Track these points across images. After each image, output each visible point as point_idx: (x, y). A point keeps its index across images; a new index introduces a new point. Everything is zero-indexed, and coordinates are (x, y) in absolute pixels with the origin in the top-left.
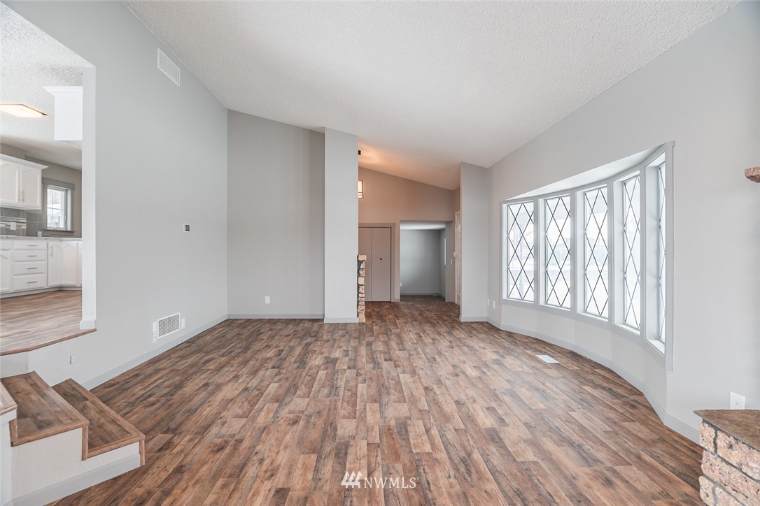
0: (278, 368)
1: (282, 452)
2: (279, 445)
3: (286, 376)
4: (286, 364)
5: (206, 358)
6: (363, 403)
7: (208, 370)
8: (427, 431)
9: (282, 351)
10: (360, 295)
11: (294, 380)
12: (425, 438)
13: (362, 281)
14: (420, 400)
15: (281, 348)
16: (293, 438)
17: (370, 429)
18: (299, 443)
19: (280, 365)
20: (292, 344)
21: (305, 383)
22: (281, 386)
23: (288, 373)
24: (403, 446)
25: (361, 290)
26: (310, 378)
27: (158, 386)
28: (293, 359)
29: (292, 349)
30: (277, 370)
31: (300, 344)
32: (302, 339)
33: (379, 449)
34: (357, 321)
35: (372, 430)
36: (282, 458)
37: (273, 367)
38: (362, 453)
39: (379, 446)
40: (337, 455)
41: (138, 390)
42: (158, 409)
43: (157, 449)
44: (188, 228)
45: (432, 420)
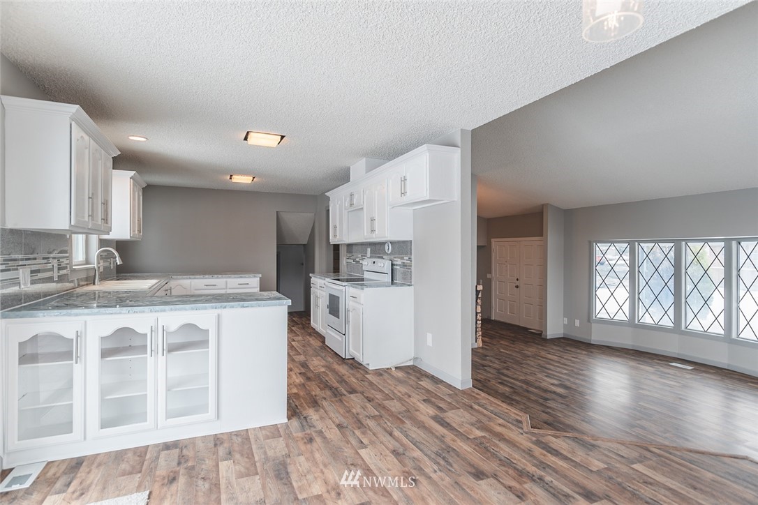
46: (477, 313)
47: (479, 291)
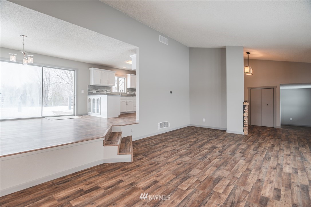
0: (221, 152)
1: (167, 171)
2: (168, 169)
3: (224, 157)
4: (225, 152)
5: (172, 137)
6: (210, 166)
7: (169, 141)
8: (228, 185)
9: (225, 145)
10: (245, 122)
11: (227, 159)
12: (224, 187)
13: (246, 115)
14: (239, 173)
15: (225, 144)
16: (174, 168)
17: (203, 175)
18: (174, 171)
19: (222, 151)
20: (231, 143)
21: (231, 164)
22: (220, 160)
23: (225, 156)
24: (211, 186)
25: (245, 119)
26: (234, 162)
27: (152, 143)
28: (229, 150)
29: (230, 145)
30: (220, 153)
31: (235, 144)
32: (236, 141)
33: (200, 183)
34: (243, 134)
35: (204, 176)
36: (165, 173)
37: (219, 152)
38: (192, 182)
39: (200, 182)
40: (182, 179)
41: (147, 143)
42: (147, 149)
43: (138, 159)
44: (171, 92)
45: (235, 182)
46: (244, 117)
47: (245, 106)
